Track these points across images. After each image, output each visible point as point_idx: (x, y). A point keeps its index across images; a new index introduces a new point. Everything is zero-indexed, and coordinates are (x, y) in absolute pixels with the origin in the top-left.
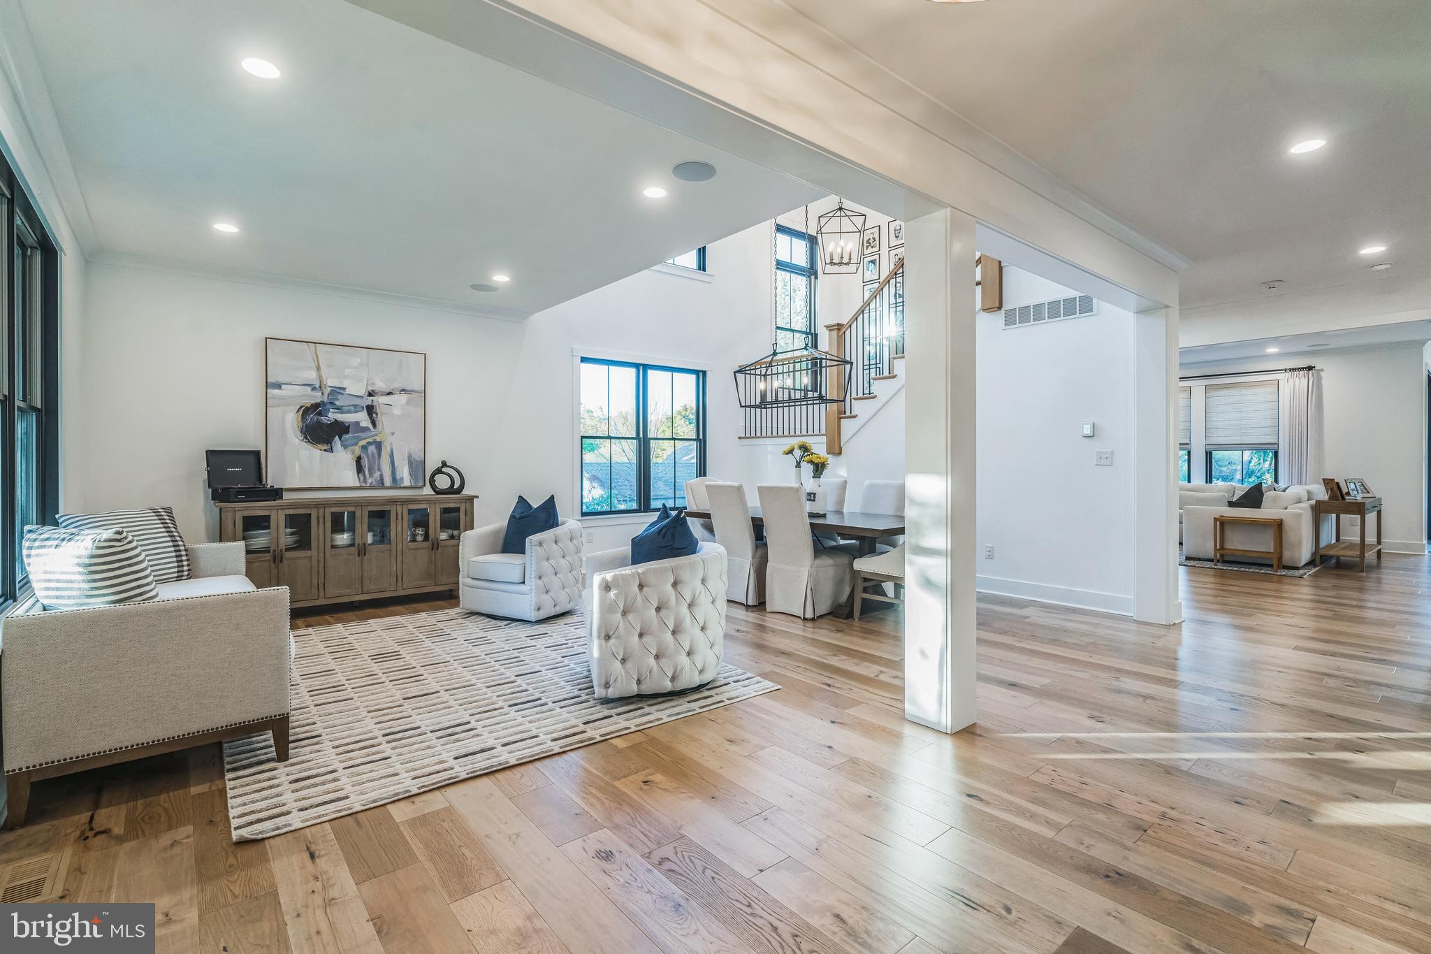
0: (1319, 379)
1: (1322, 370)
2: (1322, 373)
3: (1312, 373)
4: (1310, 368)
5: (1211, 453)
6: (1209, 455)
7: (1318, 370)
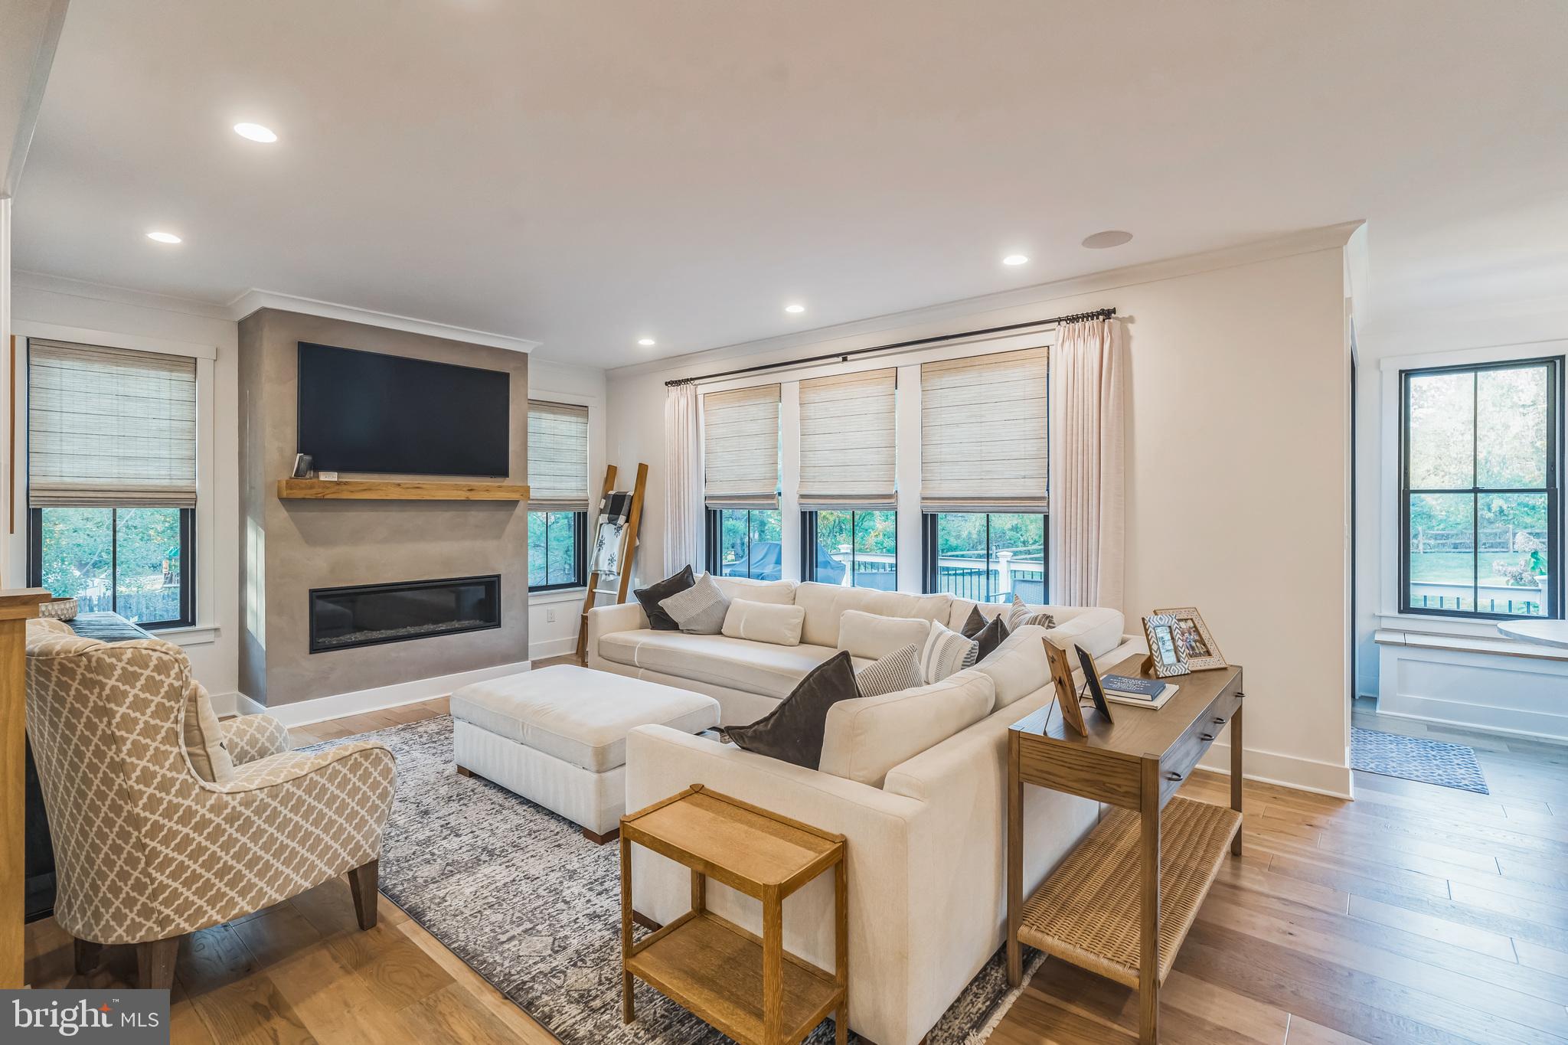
0: (1126, 338)
1: (1131, 319)
2: (1130, 326)
3: (1110, 323)
4: (1108, 314)
5: (934, 517)
6: (929, 522)
7: (1122, 320)
